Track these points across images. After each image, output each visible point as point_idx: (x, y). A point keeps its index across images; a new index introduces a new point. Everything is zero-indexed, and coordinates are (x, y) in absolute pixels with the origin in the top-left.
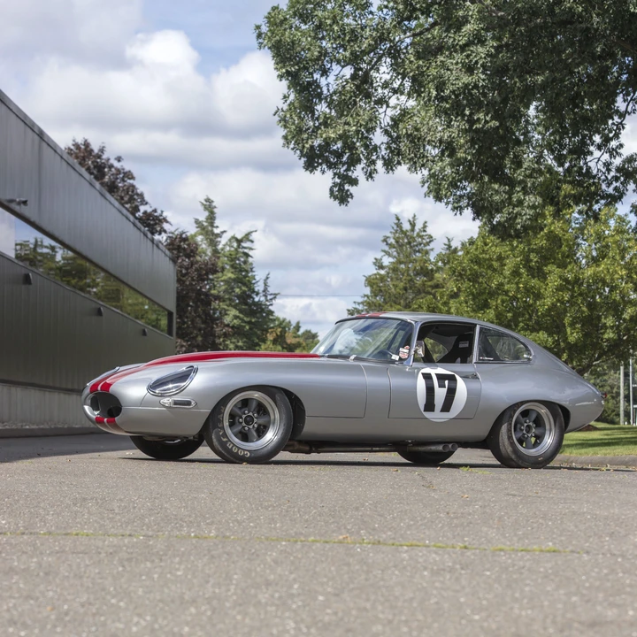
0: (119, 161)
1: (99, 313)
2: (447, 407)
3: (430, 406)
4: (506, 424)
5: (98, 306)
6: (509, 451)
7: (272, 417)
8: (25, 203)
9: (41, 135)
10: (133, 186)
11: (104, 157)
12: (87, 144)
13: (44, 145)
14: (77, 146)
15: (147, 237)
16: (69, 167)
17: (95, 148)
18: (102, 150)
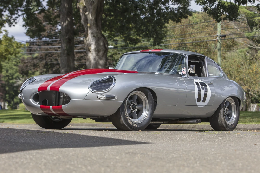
2: (204, 101)
3: (199, 100)
4: (222, 109)
6: (223, 122)
7: (144, 105)
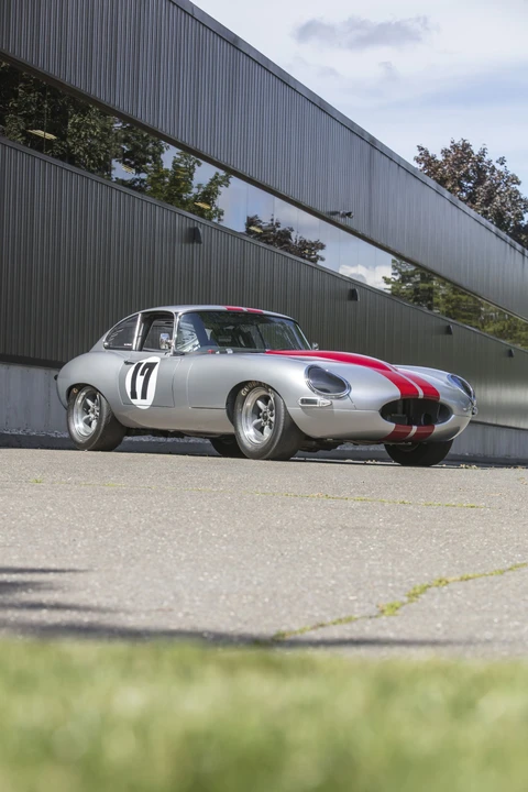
0: (502, 164)
1: (448, 331)
5: (447, 324)
8: (349, 214)
9: (372, 143)
10: (517, 192)
11: (486, 159)
12: (466, 146)
13: (377, 152)
14: (455, 147)
15: (515, 248)
16: (410, 176)
17: (476, 150)
18: (483, 152)
